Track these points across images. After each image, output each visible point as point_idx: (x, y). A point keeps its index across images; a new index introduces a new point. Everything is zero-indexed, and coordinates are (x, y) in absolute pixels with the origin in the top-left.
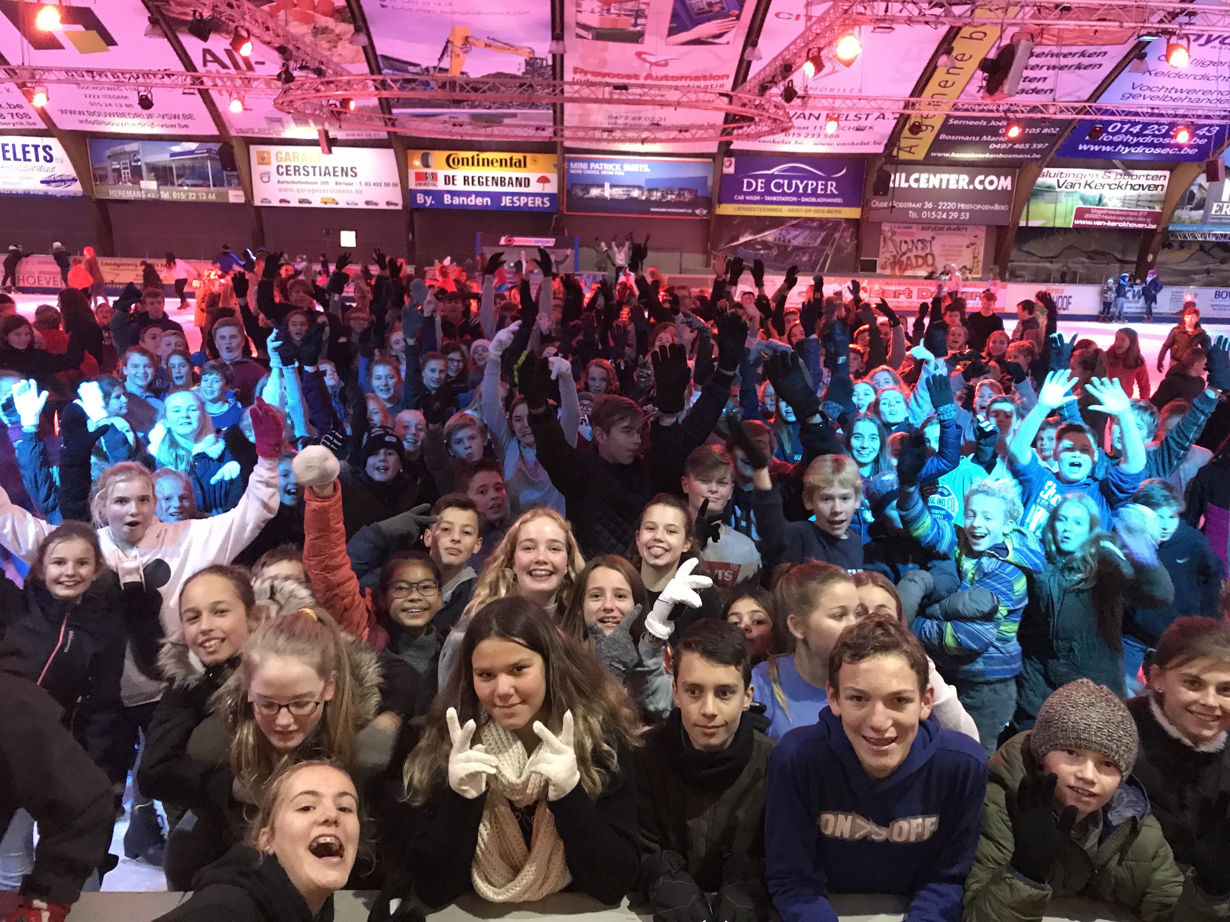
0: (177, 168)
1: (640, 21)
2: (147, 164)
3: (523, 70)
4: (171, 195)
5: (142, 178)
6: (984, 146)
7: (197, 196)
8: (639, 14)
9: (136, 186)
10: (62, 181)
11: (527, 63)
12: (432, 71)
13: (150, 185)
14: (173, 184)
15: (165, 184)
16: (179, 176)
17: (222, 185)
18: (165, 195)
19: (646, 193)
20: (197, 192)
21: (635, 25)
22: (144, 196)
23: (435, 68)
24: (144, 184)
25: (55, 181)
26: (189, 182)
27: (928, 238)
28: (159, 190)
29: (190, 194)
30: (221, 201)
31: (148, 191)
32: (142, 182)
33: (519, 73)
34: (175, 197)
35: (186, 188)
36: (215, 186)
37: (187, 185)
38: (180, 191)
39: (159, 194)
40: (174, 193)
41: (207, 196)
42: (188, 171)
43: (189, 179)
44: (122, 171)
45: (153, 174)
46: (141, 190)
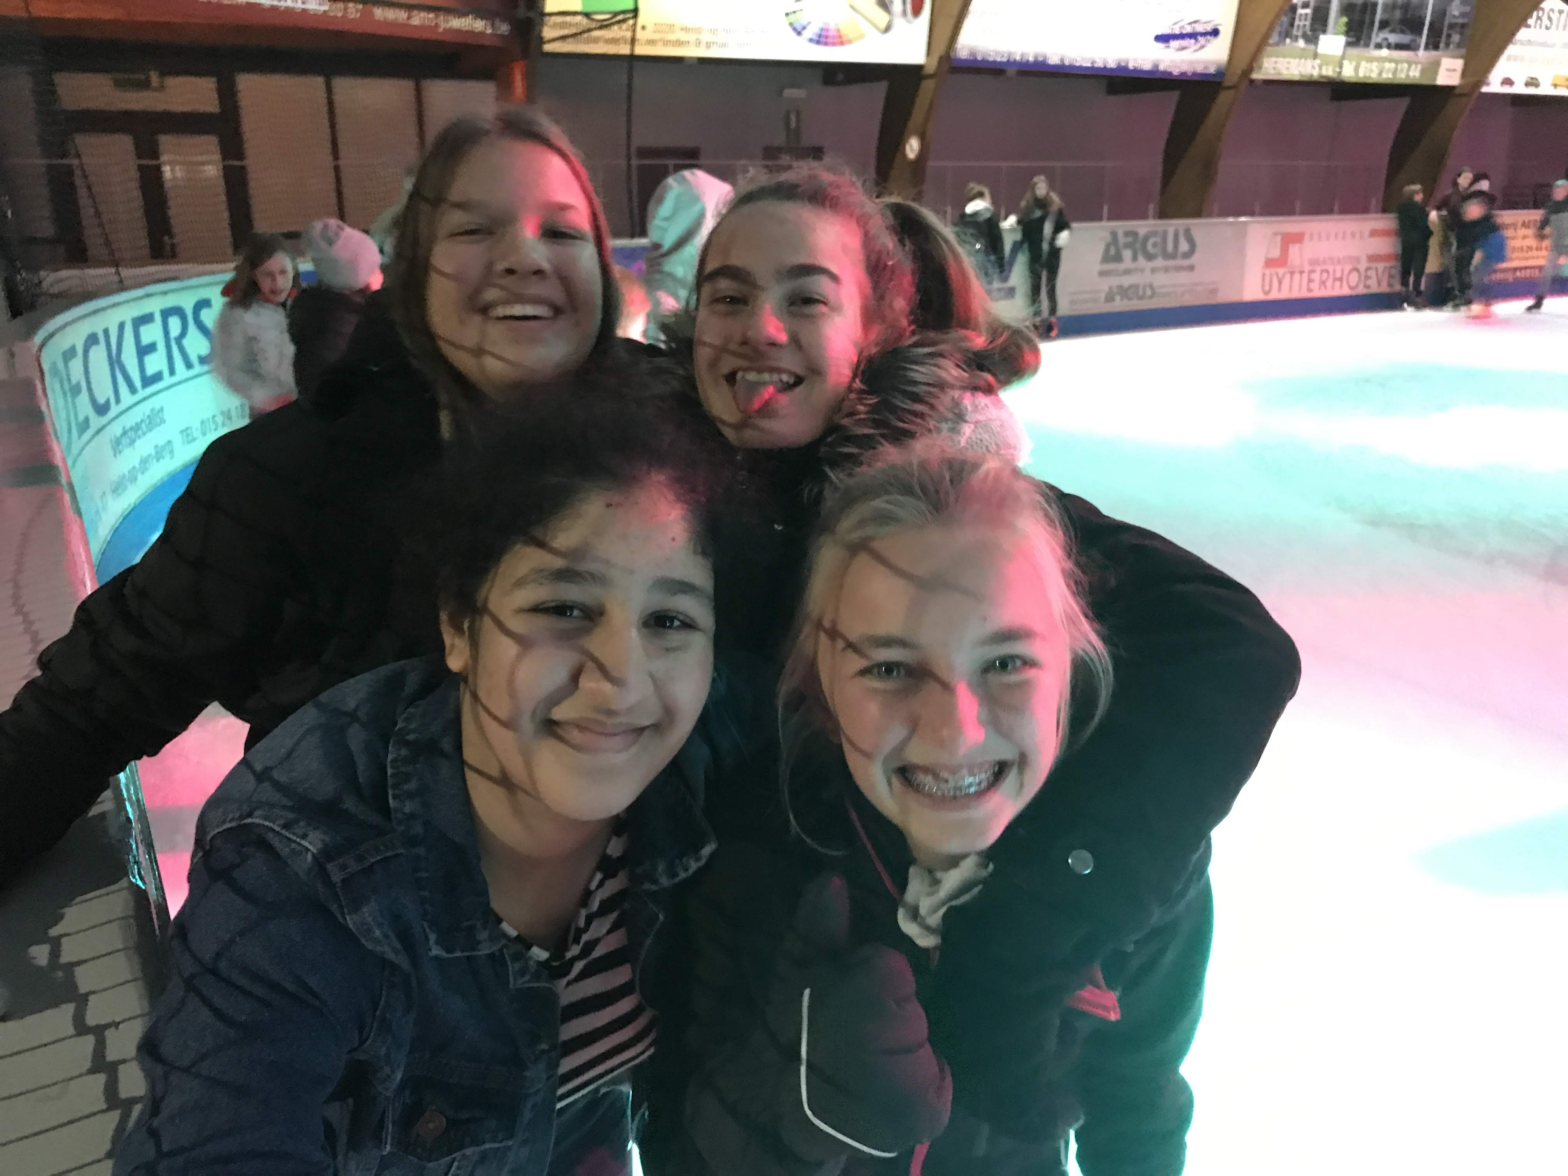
0: (1386, 7)
4: (1356, 69)
5: (1324, 32)
7: (1395, 72)
9: (1312, 47)
10: (1193, 36)
13: (1334, 45)
14: (1367, 45)
15: (1357, 43)
16: (1384, 25)
17: (1436, 47)
18: (1348, 72)
20: (1397, 62)
22: (1315, 73)
24: (1323, 43)
25: (1181, 36)
26: (1393, 38)
28: (1343, 57)
29: (1387, 65)
30: (1426, 82)
32: (1323, 38)
34: (1361, 74)
35: (1385, 52)
36: (1427, 48)
37: (1389, 47)
38: (1370, 60)
39: (1341, 67)
40: (1363, 64)
41: (1408, 70)
42: (1398, 14)
43: (1393, 31)
44: (1301, 11)
45: (1345, 19)
46: (1315, 56)
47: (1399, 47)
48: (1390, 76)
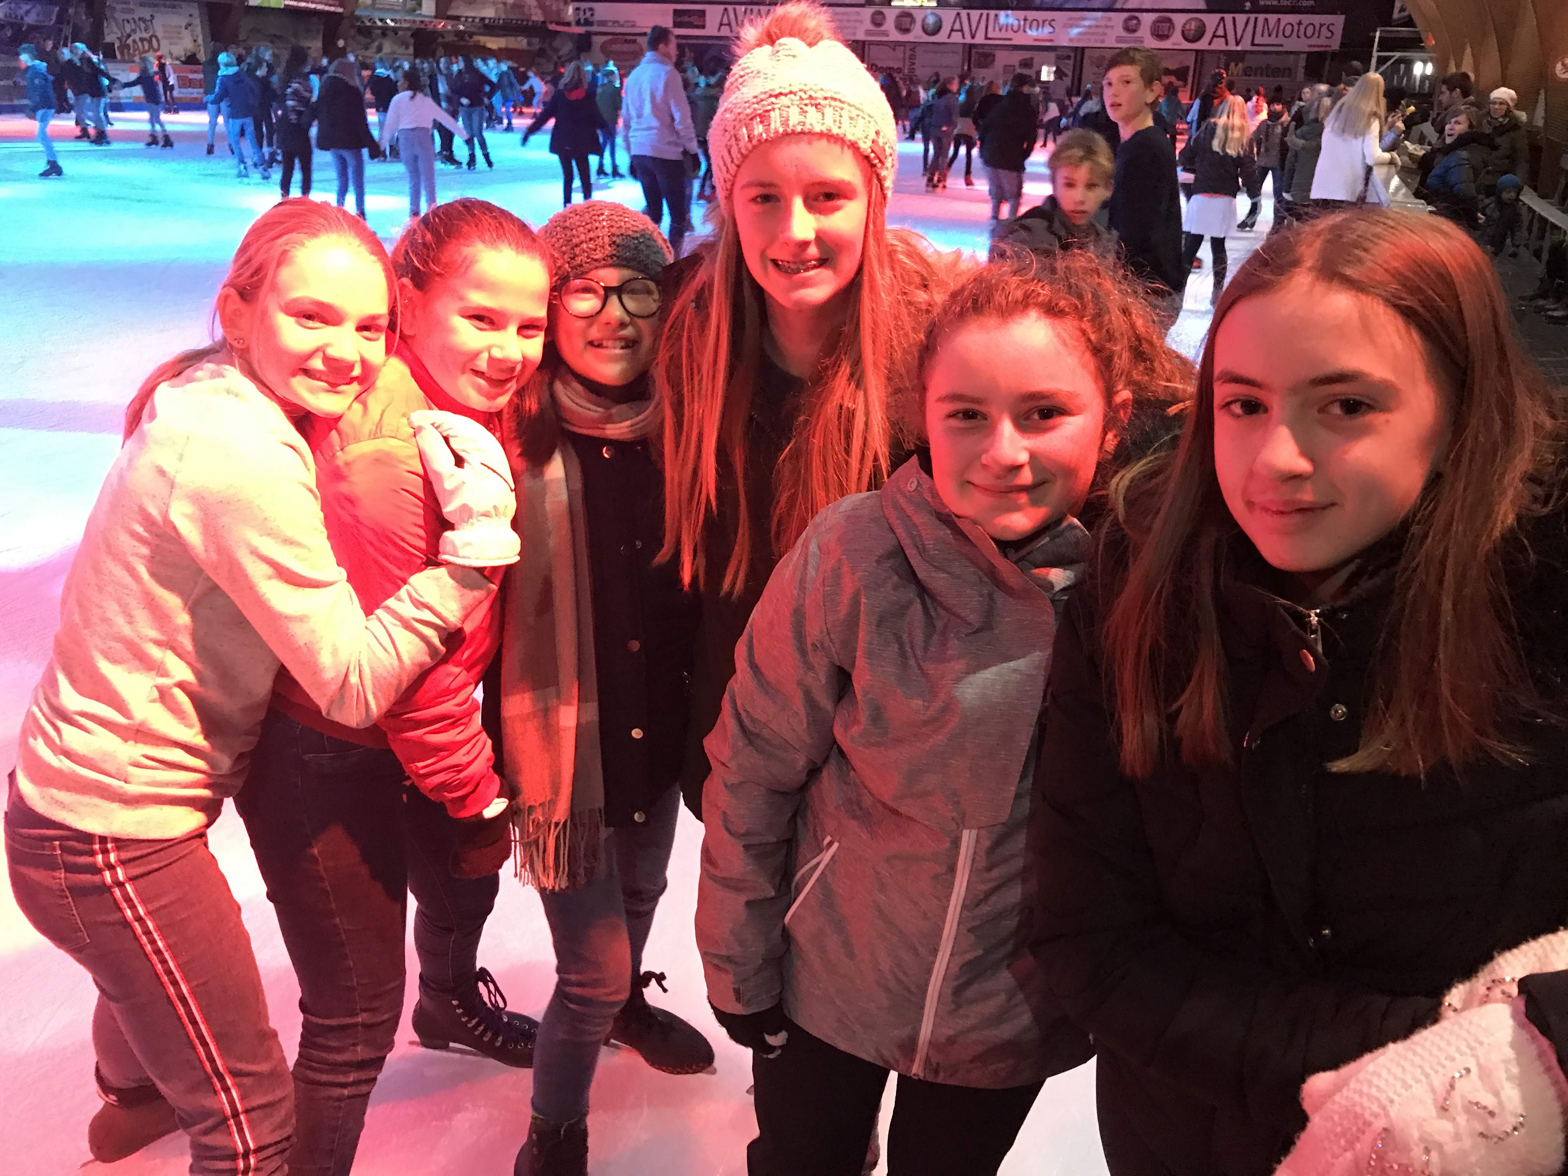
27: (148, 18)
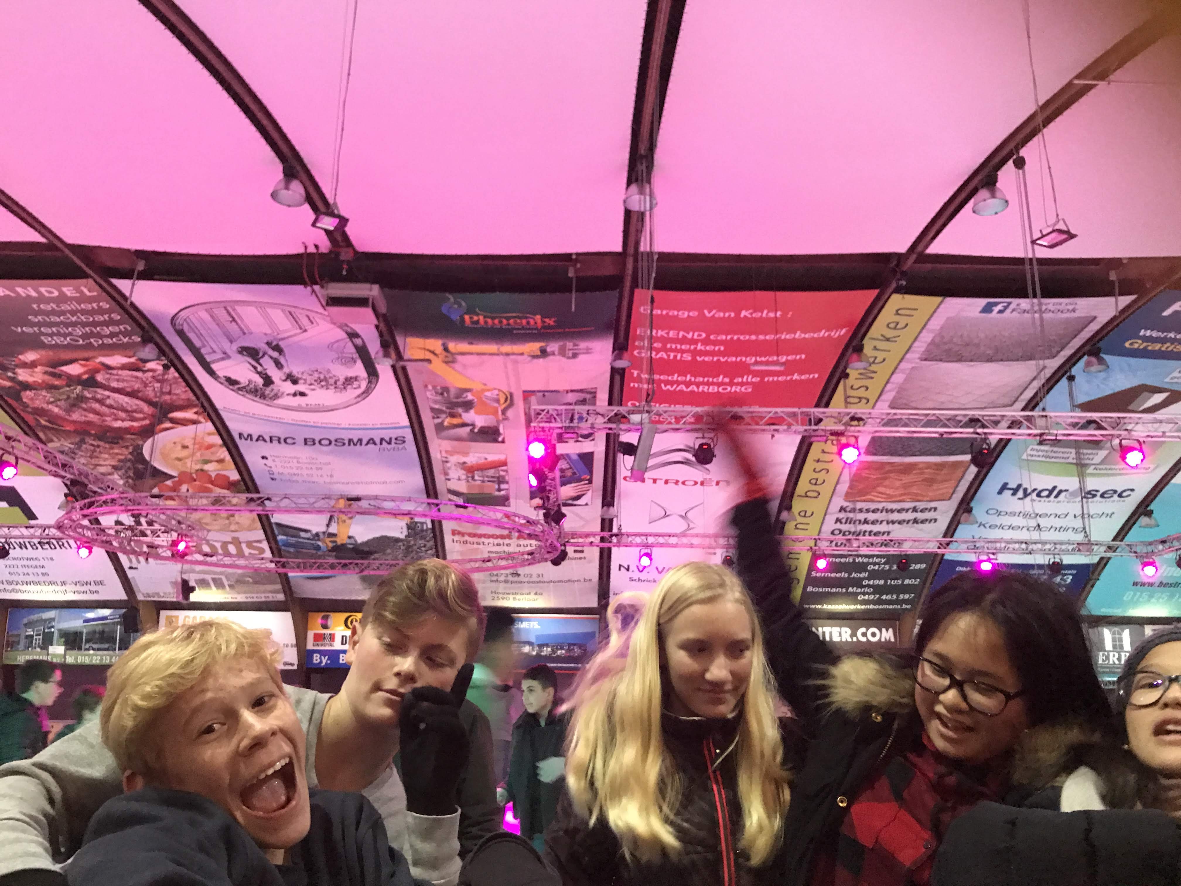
0: (87, 634)
1: (503, 486)
2: (60, 630)
3: (405, 532)
4: (76, 659)
5: (51, 644)
6: (853, 597)
7: (101, 659)
8: (500, 480)
9: (45, 651)
11: (409, 527)
12: (321, 536)
13: (57, 650)
14: (80, 649)
15: (73, 648)
16: (87, 641)
18: (70, 660)
19: (536, 648)
20: (101, 656)
21: (499, 490)
23: (324, 533)
24: (52, 649)
26: (94, 646)
28: (65, 654)
29: (95, 658)
31: (55, 655)
32: (50, 647)
33: (402, 536)
34: (79, 661)
35: (91, 652)
36: (120, 649)
37: (93, 649)
38: (85, 655)
39: (65, 658)
40: (79, 657)
41: (111, 659)
42: (97, 636)
43: (96, 643)
44: (35, 637)
45: (63, 640)
46: (48, 654)
47: (99, 649)
48: (98, 662)
